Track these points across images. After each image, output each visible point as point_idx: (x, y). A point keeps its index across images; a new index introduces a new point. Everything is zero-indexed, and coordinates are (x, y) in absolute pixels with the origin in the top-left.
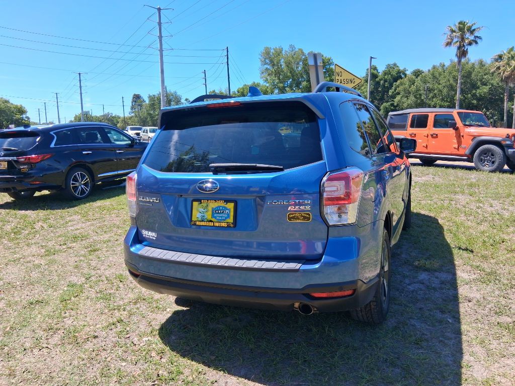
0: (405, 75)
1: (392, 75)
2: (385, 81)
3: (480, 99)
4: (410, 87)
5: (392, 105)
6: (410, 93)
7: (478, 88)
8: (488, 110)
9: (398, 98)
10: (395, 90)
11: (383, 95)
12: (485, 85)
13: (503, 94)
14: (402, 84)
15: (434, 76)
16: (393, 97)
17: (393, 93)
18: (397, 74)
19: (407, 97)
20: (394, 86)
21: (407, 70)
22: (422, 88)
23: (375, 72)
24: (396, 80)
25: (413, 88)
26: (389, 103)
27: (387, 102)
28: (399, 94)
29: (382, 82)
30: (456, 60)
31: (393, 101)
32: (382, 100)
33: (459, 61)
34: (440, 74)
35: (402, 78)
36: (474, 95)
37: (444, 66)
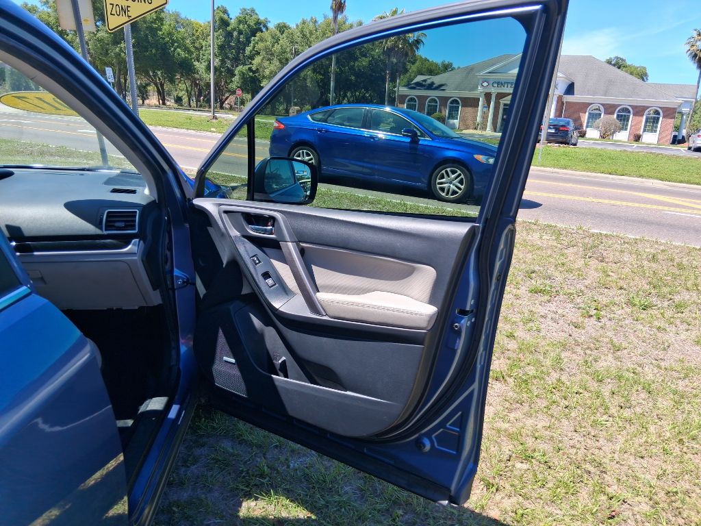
0: (267, 29)
1: (249, 26)
2: (240, 33)
3: (359, 74)
4: (273, 46)
5: (250, 69)
6: (272, 55)
7: (356, 59)
8: (367, 90)
9: (257, 60)
10: (254, 47)
11: (238, 53)
12: (365, 56)
13: (384, 71)
14: (262, 40)
15: (304, 35)
16: (252, 57)
17: (251, 52)
18: (255, 24)
19: (269, 60)
20: (252, 42)
21: (270, 22)
22: (288, 50)
23: (225, 17)
24: (254, 33)
25: (277, 48)
26: (247, 67)
27: (244, 64)
28: (258, 53)
29: (235, 34)
30: (331, 15)
31: (251, 63)
32: (237, 61)
33: (335, 18)
34: (311, 33)
35: (262, 31)
36: (352, 68)
37: (316, 21)
